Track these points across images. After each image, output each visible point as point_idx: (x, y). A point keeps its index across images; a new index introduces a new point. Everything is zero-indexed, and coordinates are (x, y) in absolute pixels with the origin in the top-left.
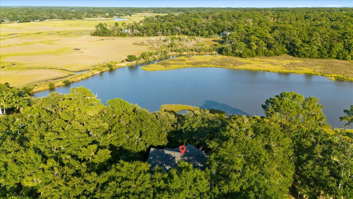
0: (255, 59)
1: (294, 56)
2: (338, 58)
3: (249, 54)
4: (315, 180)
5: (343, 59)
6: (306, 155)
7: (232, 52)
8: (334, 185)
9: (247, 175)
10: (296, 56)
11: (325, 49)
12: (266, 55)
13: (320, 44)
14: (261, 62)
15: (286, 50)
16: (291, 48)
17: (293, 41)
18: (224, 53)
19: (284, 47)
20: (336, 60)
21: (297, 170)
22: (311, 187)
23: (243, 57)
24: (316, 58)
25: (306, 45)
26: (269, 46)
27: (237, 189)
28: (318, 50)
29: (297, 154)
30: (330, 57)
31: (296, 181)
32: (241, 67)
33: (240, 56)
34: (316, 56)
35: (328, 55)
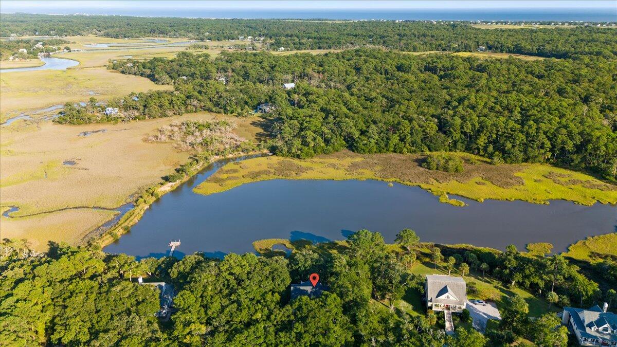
0: (315, 159)
1: (353, 151)
2: (395, 151)
3: (307, 154)
4: (383, 287)
5: (400, 152)
6: (377, 274)
7: (288, 151)
8: (391, 288)
9: (355, 292)
10: (356, 151)
11: (382, 142)
12: (325, 152)
13: (377, 137)
14: (322, 165)
15: (344, 143)
16: (349, 141)
17: (351, 133)
18: (279, 153)
19: (341, 140)
20: (394, 154)
21: (374, 283)
22: (381, 291)
23: (301, 159)
24: (375, 152)
25: (364, 138)
26: (327, 141)
27: (352, 299)
28: (376, 143)
29: (372, 273)
30: (388, 150)
31: (373, 290)
32: (304, 176)
33: (298, 157)
34: (375, 150)
35: (385, 149)
